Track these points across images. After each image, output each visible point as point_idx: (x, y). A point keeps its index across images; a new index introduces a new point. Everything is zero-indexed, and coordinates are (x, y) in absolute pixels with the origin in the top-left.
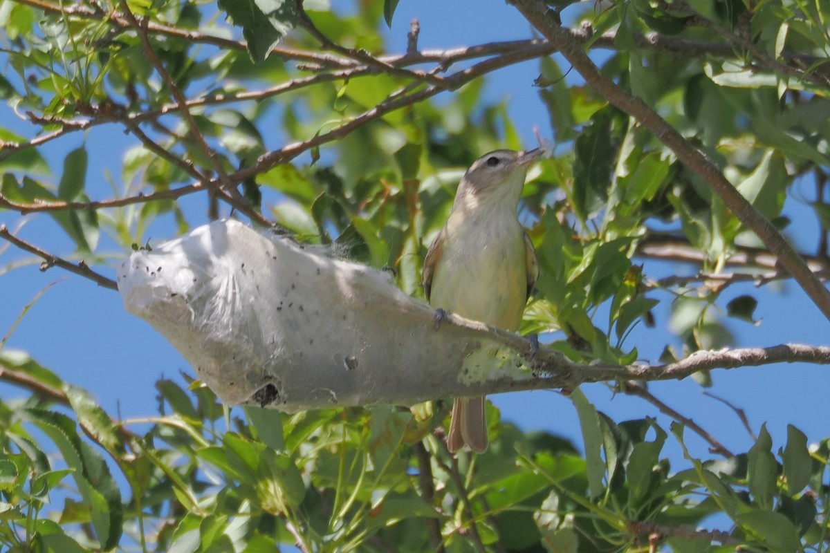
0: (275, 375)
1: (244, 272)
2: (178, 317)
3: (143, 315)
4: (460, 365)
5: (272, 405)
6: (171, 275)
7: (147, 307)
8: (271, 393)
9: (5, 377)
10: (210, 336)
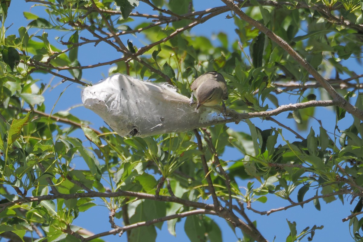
0: (136, 126)
2: (102, 108)
3: (90, 108)
4: (199, 117)
5: (136, 136)
6: (99, 94)
7: (91, 106)
8: (136, 132)
9: (60, 121)
10: (113, 114)
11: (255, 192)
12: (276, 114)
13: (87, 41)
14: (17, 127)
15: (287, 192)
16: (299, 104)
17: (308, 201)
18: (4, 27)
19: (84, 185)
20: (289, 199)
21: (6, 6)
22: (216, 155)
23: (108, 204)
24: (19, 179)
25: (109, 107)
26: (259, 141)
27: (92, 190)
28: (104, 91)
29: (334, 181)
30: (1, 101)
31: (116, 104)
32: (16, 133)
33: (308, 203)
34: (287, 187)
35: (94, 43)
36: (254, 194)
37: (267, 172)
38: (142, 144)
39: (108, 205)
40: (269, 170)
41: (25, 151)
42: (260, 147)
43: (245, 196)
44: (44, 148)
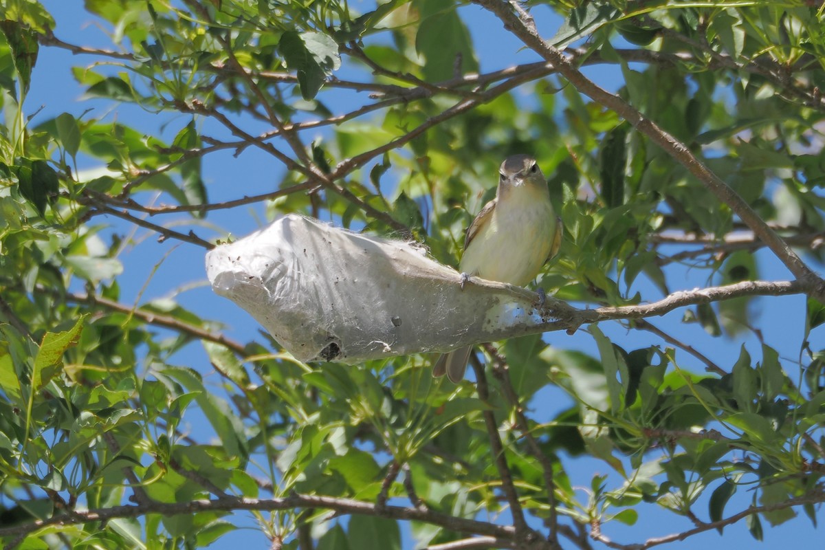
0: (336, 336)
1: (306, 255)
2: (256, 295)
3: (228, 296)
4: (484, 317)
5: (336, 360)
6: (248, 262)
7: (230, 289)
8: (334, 350)
9: (156, 322)
10: (282, 308)
11: (610, 499)
12: (661, 311)
13: (218, 145)
14: (54, 350)
15: (684, 498)
16: (715, 289)
17: (734, 520)
18: (22, 114)
19: (209, 482)
20: (691, 515)
21: (27, 65)
22: (520, 410)
23: (265, 524)
24: (58, 472)
25: (273, 292)
26: (621, 376)
27: (228, 492)
28: (260, 253)
29: (795, 471)
30: (20, 275)
31: (289, 284)
32: (50, 364)
33: (734, 524)
34: (684, 488)
35: (233, 150)
36: (607, 504)
37: (639, 451)
38: (346, 385)
39: (264, 528)
40: (643, 444)
41: (72, 405)
42: (624, 390)
43: (587, 509)
44: (114, 397)
